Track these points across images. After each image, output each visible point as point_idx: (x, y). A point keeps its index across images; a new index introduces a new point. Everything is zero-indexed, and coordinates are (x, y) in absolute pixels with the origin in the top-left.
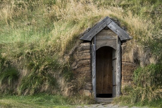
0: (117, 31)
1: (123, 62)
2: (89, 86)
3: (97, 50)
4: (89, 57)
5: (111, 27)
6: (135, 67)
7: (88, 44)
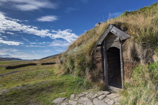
0: (117, 33)
1: (124, 59)
2: (102, 76)
3: (107, 50)
4: (101, 56)
5: (113, 31)
6: (136, 64)
7: (100, 47)
